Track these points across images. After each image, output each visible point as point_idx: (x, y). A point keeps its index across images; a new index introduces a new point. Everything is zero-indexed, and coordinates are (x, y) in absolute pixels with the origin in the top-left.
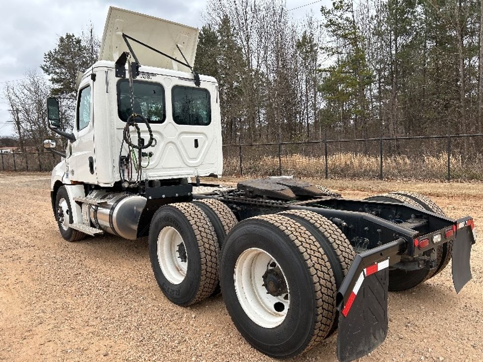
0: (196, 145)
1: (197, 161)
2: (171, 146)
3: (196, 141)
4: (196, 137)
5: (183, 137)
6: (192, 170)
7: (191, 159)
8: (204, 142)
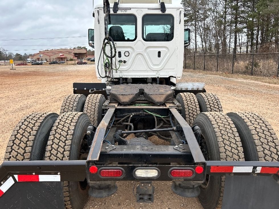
0: (159, 56)
1: (159, 67)
2: (140, 56)
3: (159, 53)
4: (159, 50)
5: (149, 50)
6: (155, 73)
7: (154, 65)
8: (166, 54)
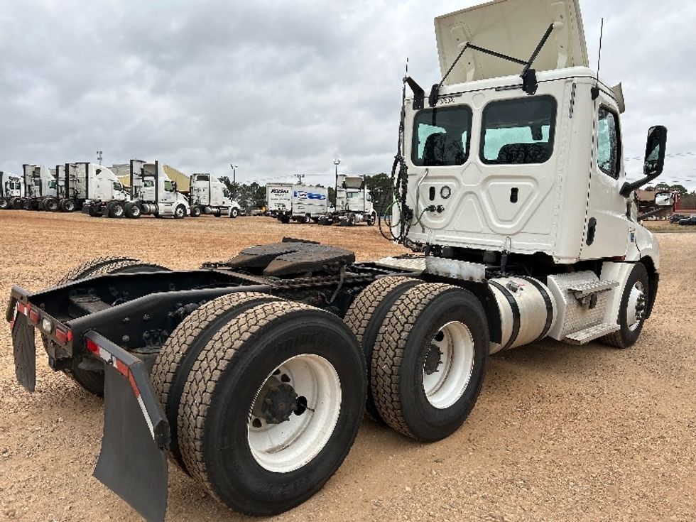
0: (514, 198)
1: (512, 226)
2: (470, 198)
3: (515, 191)
4: (515, 184)
5: (491, 184)
6: (501, 240)
7: (502, 220)
8: (532, 194)
